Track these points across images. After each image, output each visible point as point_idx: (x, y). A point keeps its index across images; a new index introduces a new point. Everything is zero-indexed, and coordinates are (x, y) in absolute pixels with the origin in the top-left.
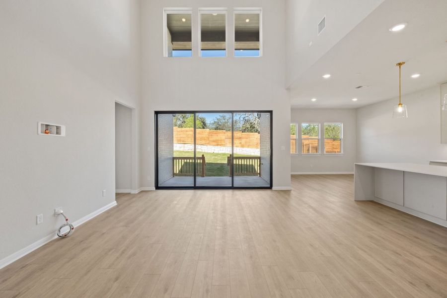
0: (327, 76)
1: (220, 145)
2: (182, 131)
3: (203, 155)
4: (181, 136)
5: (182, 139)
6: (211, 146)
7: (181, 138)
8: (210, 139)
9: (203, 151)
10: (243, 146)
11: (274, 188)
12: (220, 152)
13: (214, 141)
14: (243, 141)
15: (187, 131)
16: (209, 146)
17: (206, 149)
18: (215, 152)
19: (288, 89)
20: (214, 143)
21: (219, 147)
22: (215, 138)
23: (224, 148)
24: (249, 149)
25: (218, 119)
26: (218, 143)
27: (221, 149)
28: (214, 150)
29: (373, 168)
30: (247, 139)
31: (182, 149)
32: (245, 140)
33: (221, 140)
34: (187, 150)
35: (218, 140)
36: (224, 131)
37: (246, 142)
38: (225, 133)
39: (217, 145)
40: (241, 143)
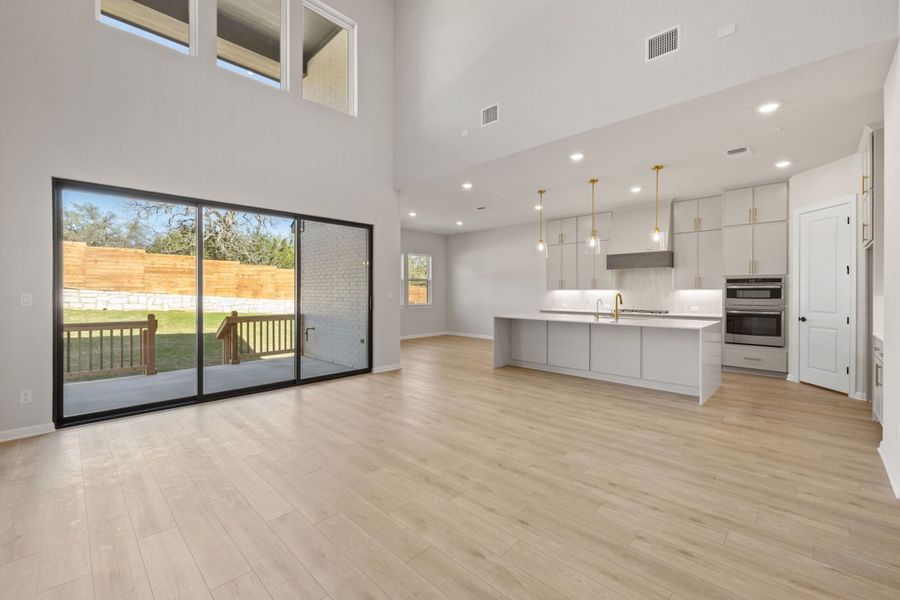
0: (467, 186)
1: (128, 289)
3: (151, 317)
6: (95, 293)
8: (88, 272)
11: (376, 369)
13: (104, 278)
16: (85, 292)
18: (109, 308)
19: (398, 191)
20: (105, 284)
21: (124, 293)
22: (107, 267)
26: (117, 283)
27: (133, 298)
28: (108, 302)
29: (510, 320)
33: (130, 277)
35: (121, 276)
36: (143, 251)
39: (117, 289)
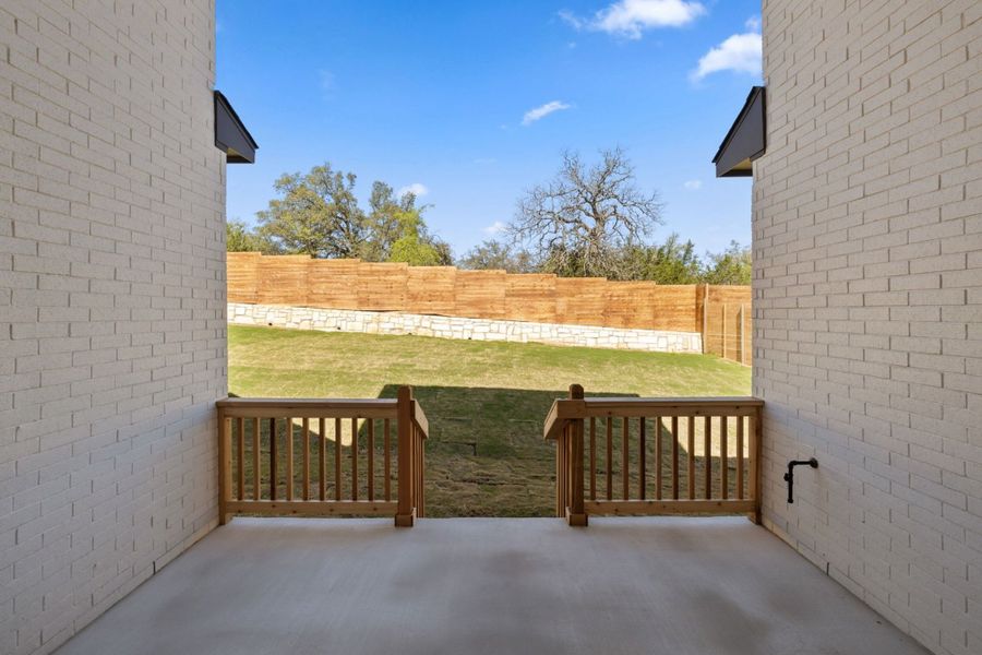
1: (491, 316)
2: (372, 273)
4: (371, 287)
5: (371, 296)
6: (463, 320)
7: (371, 292)
8: (458, 298)
9: (438, 334)
10: (560, 319)
12: (491, 337)
13: (471, 304)
14: (562, 304)
15: (387, 273)
16: (455, 320)
17: (446, 327)
18: (474, 338)
20: (470, 310)
21: (487, 321)
22: (473, 292)
23: (502, 325)
24: (579, 327)
25: (480, 251)
26: (483, 310)
27: (494, 327)
28: (473, 331)
30: (573, 296)
31: (371, 329)
32: (565, 299)
33: (492, 302)
34: (387, 332)
35: (486, 301)
36: (504, 272)
37: (570, 307)
38: (504, 279)
39: (482, 316)
40: (553, 310)
